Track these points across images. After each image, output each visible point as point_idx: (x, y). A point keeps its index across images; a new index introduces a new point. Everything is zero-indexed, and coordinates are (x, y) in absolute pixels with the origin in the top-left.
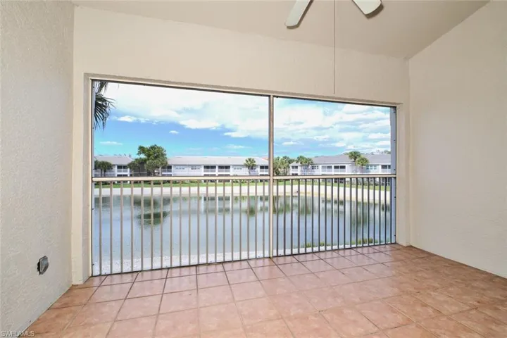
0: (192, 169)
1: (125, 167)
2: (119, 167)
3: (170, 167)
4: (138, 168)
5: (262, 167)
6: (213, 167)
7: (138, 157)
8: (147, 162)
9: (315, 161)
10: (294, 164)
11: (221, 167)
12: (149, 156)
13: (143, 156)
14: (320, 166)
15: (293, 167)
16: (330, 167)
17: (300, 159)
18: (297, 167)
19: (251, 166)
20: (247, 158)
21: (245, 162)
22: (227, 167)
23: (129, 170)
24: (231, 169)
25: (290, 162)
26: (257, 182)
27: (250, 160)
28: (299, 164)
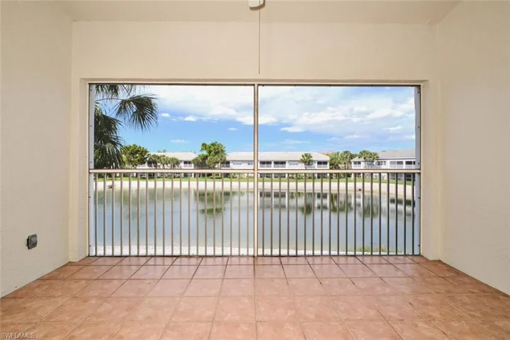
0: (249, 164)
1: (190, 163)
2: (186, 163)
3: (228, 163)
4: (201, 163)
5: (319, 163)
6: (269, 163)
7: (201, 153)
8: (208, 158)
9: (381, 156)
10: (356, 159)
11: (276, 163)
12: (210, 152)
13: (205, 153)
14: (388, 162)
15: (355, 163)
16: (401, 163)
17: (363, 154)
18: (359, 163)
19: (307, 161)
20: (303, 153)
21: (302, 158)
22: (283, 163)
23: (193, 165)
24: (287, 164)
25: (352, 157)
26: (314, 178)
27: (306, 155)
28: (362, 159)
